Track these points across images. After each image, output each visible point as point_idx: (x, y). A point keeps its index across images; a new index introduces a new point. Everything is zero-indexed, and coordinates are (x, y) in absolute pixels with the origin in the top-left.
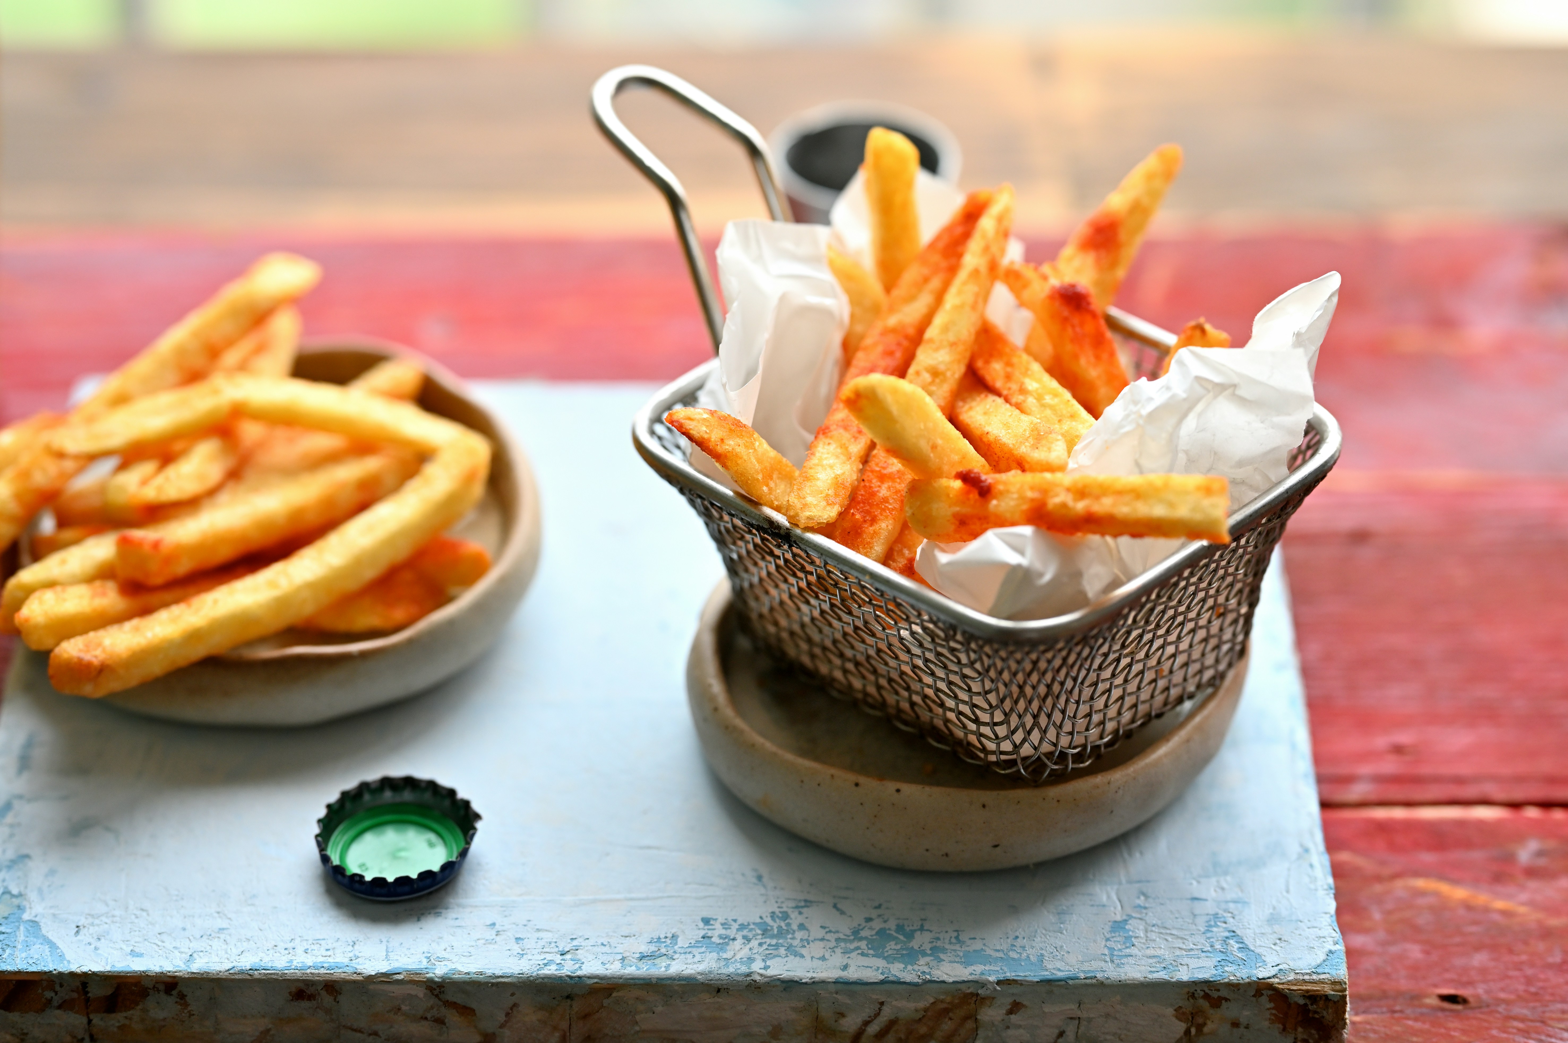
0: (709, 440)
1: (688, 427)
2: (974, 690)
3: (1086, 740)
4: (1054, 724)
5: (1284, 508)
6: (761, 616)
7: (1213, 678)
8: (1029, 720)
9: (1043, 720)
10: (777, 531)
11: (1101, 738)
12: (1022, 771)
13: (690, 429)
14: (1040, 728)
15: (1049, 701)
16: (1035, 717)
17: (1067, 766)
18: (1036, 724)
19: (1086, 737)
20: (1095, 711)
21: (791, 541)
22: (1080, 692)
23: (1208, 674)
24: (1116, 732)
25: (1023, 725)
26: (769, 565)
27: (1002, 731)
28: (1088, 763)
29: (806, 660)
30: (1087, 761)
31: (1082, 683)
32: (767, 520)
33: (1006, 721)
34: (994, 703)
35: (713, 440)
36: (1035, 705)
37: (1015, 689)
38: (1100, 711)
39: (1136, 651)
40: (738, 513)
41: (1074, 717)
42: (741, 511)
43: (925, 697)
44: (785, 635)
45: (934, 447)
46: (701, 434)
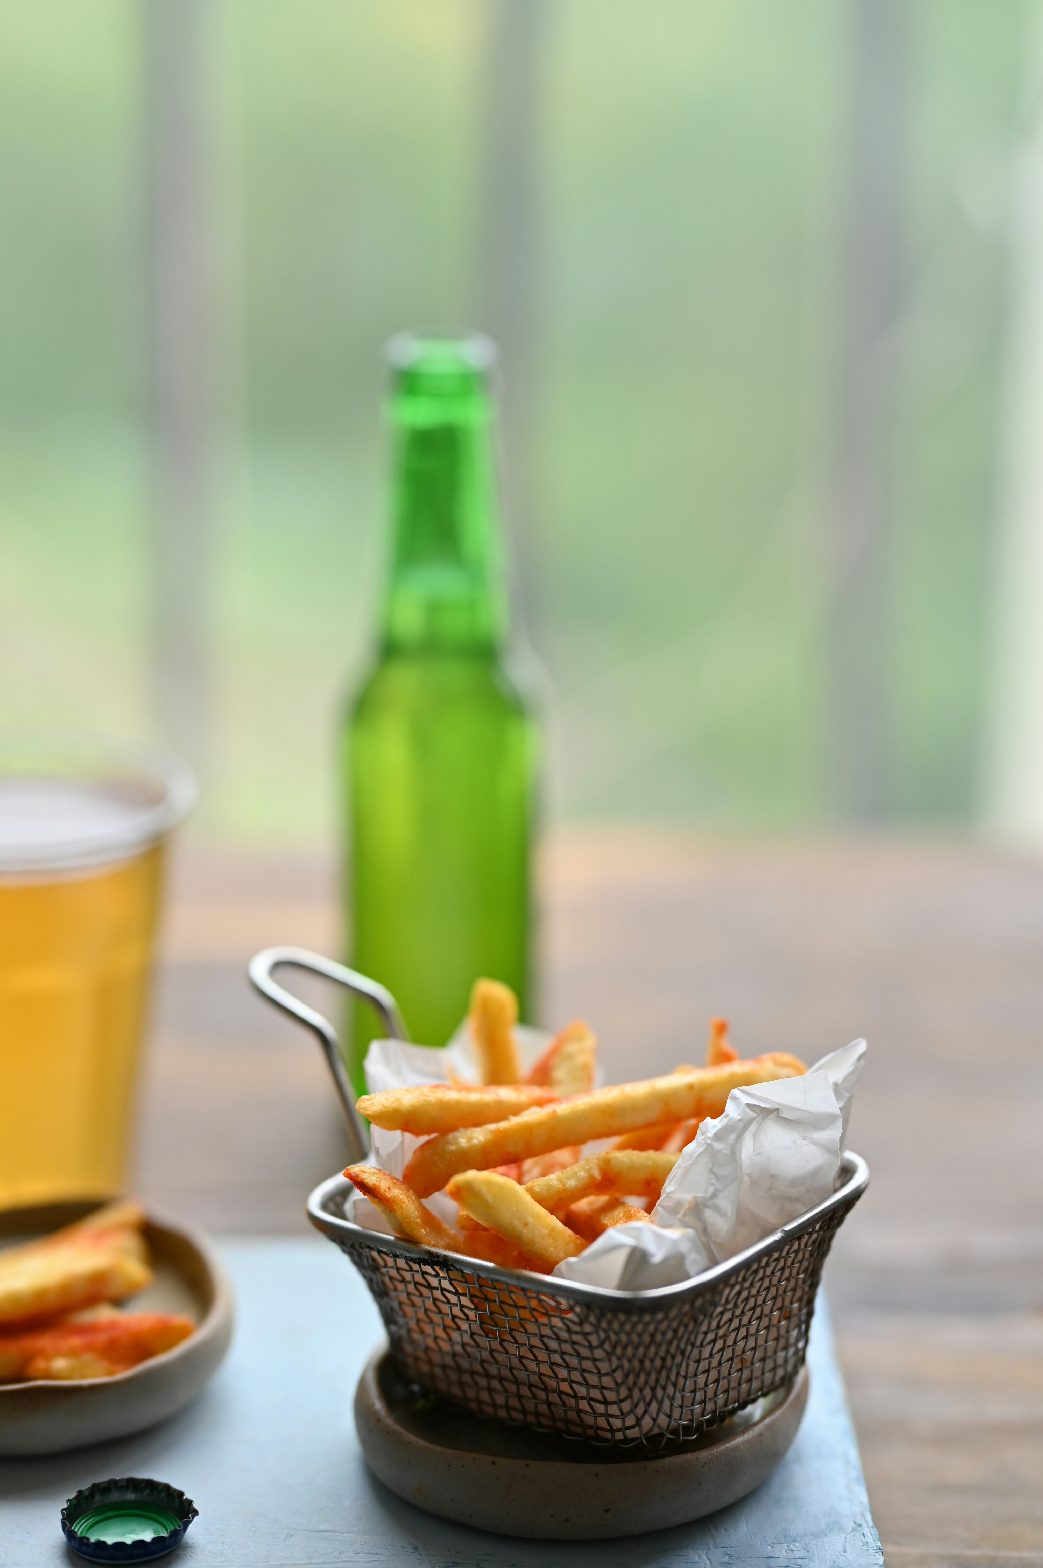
0: (379, 1186)
1: (363, 1177)
2: (603, 1371)
3: (692, 1416)
4: (668, 1396)
5: (831, 1219)
6: (417, 1359)
7: (783, 1379)
8: (648, 1393)
9: (659, 1393)
10: (436, 1259)
11: (703, 1415)
12: (644, 1441)
13: (365, 1178)
14: (657, 1400)
15: (664, 1373)
16: (653, 1390)
17: (679, 1438)
18: (654, 1396)
19: (691, 1410)
20: (699, 1389)
21: (448, 1265)
22: (688, 1365)
23: (780, 1373)
24: (714, 1412)
25: (644, 1398)
26: (426, 1300)
27: (626, 1406)
28: (694, 1437)
29: (456, 1391)
30: (693, 1435)
31: (689, 1358)
32: (427, 1252)
33: (630, 1396)
34: (619, 1380)
35: (382, 1187)
36: (653, 1377)
37: (636, 1364)
38: (702, 1388)
39: (727, 1334)
40: (402, 1252)
41: (683, 1390)
42: (405, 1250)
43: (561, 1393)
44: (438, 1371)
45: (526, 1225)
46: (373, 1182)
